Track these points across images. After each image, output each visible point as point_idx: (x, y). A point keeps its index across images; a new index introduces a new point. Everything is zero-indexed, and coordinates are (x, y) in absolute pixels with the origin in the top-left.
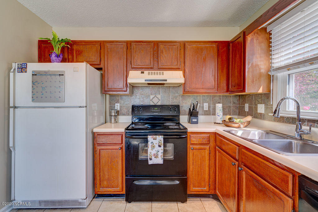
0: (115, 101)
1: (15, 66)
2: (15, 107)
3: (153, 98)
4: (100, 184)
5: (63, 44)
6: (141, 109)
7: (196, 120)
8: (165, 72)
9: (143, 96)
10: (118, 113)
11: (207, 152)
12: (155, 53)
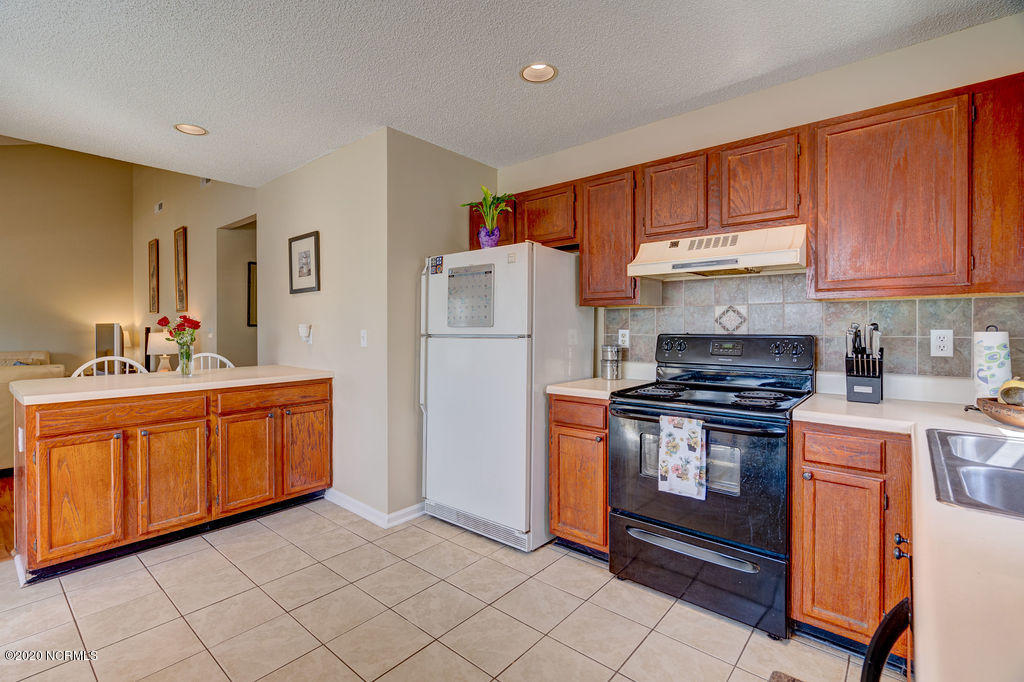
0: (618, 324)
1: (428, 262)
2: (429, 336)
3: (723, 314)
4: (559, 514)
5: (500, 207)
6: (680, 345)
7: (874, 390)
9: (692, 309)
10: (623, 354)
11: (872, 499)
12: (711, 182)
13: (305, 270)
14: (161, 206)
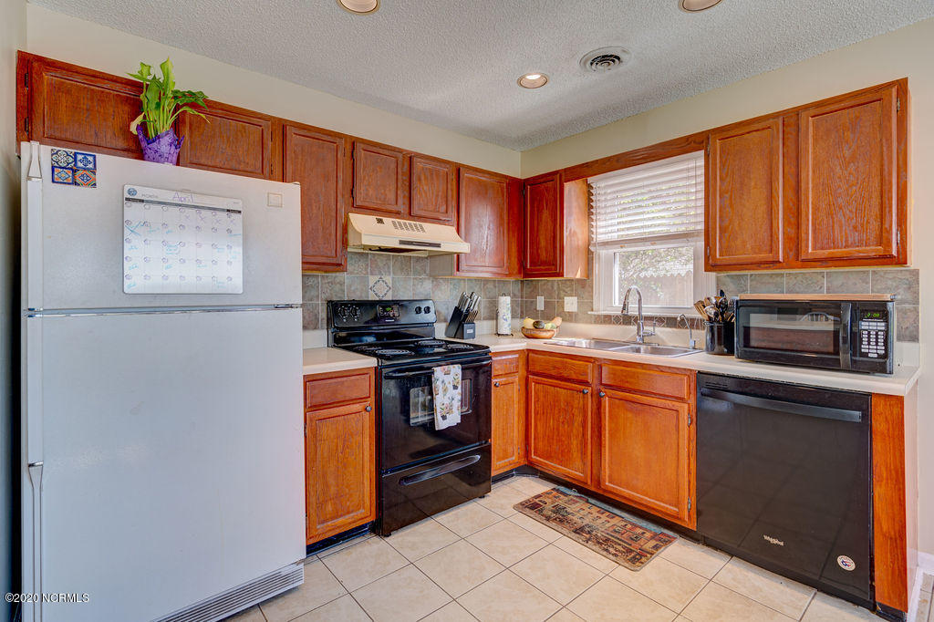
3: (375, 283)
4: (317, 515)
7: (471, 331)
8: (427, 226)
9: (352, 278)
11: (516, 387)
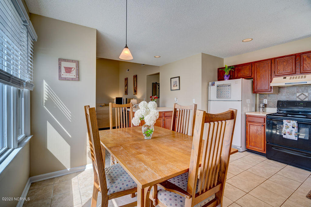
0: (263, 98)
1: (210, 83)
2: (210, 100)
3: (300, 95)
4: (250, 144)
5: (230, 69)
6: (285, 103)
9: (289, 94)
10: (265, 106)
12: (297, 62)
13: (175, 85)
14: (128, 70)
